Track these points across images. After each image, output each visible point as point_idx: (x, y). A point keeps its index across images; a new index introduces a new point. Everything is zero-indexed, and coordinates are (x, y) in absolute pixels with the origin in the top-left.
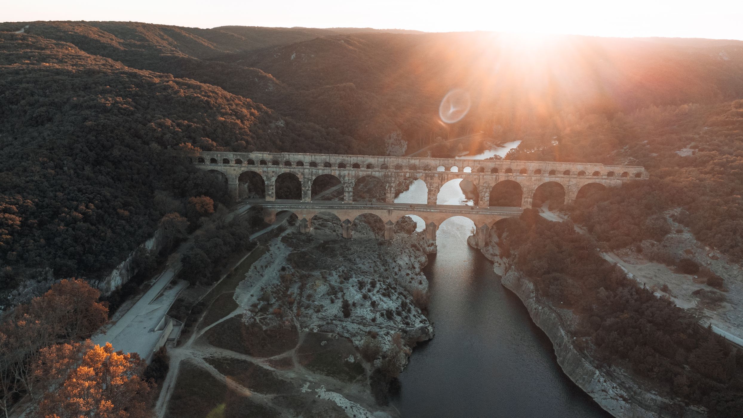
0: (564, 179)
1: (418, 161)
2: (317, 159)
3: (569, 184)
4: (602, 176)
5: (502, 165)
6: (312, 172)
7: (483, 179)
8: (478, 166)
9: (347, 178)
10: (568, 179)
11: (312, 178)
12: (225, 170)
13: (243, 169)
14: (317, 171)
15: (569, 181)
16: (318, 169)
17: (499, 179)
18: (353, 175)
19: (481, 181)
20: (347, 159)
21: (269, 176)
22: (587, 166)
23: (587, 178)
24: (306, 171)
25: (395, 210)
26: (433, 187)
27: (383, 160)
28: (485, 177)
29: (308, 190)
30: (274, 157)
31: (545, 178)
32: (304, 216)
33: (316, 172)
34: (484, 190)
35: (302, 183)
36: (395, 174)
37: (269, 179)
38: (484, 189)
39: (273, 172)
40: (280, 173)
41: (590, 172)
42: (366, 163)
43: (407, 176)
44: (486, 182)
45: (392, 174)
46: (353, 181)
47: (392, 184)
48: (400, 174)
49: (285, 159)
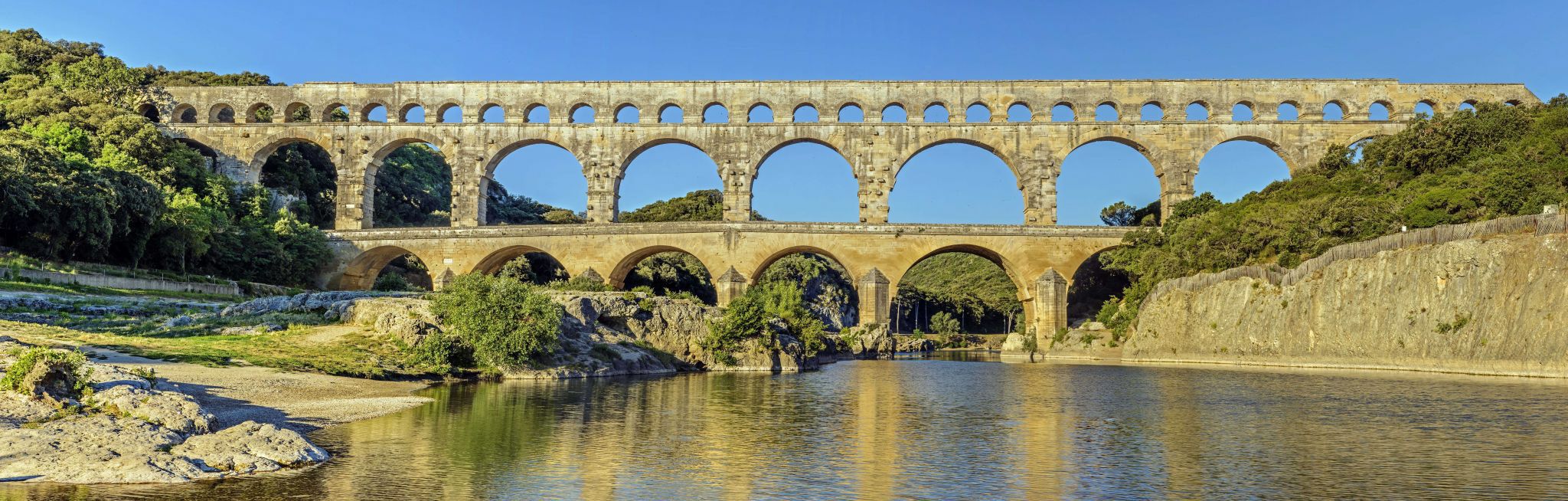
0: (1284, 126)
1: (820, 88)
2: (504, 94)
3: (1301, 141)
4: (1401, 113)
5: (1084, 91)
6: (487, 132)
7: (1030, 136)
8: (1010, 99)
9: (596, 149)
10: (1296, 127)
11: (485, 152)
12: (216, 139)
13: (270, 131)
14: (503, 128)
15: (1300, 133)
16: (509, 125)
17: (1078, 134)
18: (618, 138)
19: (1023, 143)
20: (597, 90)
21: (352, 152)
22: (1347, 87)
23: (1355, 122)
24: (469, 130)
25: (750, 230)
26: (872, 170)
27: (710, 89)
28: (1035, 129)
29: (471, 192)
30: (370, 92)
31: (1224, 127)
32: (448, 262)
33: (500, 132)
34: (1038, 172)
35: (454, 169)
36: (748, 132)
37: (350, 161)
38: (1035, 168)
39: (366, 138)
40: (387, 142)
41: (1360, 104)
42: (660, 100)
43: (786, 134)
44: (1039, 147)
45: (738, 131)
46: (617, 157)
47: (741, 165)
48: (766, 130)
49: (404, 98)
